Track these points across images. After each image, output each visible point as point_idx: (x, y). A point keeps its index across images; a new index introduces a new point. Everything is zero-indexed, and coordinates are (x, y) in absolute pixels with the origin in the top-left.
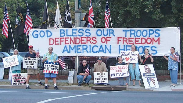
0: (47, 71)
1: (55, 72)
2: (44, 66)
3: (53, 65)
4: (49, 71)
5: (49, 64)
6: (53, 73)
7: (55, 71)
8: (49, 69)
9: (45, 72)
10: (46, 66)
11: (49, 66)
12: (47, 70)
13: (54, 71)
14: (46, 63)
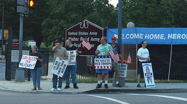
0: (98, 67)
1: (108, 67)
2: (95, 62)
3: (105, 59)
4: (101, 67)
5: (100, 58)
6: (106, 68)
7: (108, 65)
8: (101, 64)
9: (97, 68)
10: (96, 61)
11: (100, 61)
12: (98, 65)
13: (106, 66)
14: (96, 57)
